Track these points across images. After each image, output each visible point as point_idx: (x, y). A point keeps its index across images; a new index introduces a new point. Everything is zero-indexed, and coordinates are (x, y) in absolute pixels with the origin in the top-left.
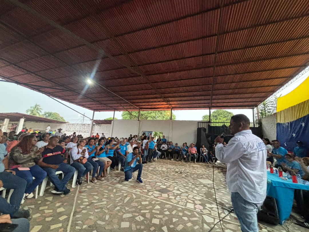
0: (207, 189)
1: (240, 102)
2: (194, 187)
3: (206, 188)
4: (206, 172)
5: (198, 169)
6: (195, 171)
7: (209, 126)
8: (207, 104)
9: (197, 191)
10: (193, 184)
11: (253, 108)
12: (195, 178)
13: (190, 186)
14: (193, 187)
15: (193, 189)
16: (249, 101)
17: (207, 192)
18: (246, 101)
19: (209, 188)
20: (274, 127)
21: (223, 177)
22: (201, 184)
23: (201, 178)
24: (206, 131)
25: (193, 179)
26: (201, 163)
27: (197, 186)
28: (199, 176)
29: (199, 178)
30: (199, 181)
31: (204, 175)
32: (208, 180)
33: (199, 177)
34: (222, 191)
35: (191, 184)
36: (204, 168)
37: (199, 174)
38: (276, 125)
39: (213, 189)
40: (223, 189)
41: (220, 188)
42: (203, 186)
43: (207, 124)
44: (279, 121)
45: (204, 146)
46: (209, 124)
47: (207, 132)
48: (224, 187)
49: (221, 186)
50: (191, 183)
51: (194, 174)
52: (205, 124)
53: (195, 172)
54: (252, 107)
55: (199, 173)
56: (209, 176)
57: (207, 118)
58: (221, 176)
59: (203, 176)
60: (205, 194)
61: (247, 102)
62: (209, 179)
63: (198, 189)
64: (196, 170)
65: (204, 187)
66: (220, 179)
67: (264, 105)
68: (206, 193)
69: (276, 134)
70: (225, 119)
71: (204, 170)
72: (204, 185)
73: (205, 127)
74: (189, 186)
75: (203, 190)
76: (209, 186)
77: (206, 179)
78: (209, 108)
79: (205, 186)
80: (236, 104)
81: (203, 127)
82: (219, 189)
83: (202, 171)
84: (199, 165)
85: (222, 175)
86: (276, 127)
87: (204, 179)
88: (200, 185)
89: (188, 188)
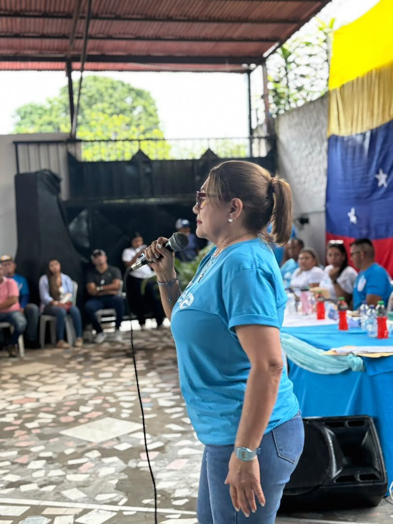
0: (122, 465)
1: (205, 39)
2: (60, 472)
3: (115, 459)
4: (85, 386)
5: (45, 384)
6: (34, 395)
7: (73, 162)
8: (56, 43)
9: (81, 486)
10: (49, 460)
11: (249, 72)
12: (47, 431)
13: (41, 474)
14: (55, 473)
15: (59, 483)
16: (236, 35)
17: (124, 476)
18: (229, 35)
19: (125, 456)
20: (320, 152)
21: (162, 390)
22: (83, 449)
23: (76, 422)
24: (58, 190)
25: (41, 437)
26: (48, 353)
27: (72, 467)
28: (66, 415)
29: (68, 425)
30: (73, 439)
31: (84, 402)
32: (108, 420)
33: (63, 420)
34: (181, 452)
35: (41, 464)
36: (71, 370)
37: (60, 405)
38: (326, 144)
39: (144, 455)
40: (179, 439)
41: (168, 442)
42: (96, 454)
43: (62, 150)
44: (334, 130)
45: (56, 266)
46: (72, 149)
47: (64, 195)
48: (183, 432)
49: (171, 431)
50: (39, 458)
51: (36, 411)
52: (52, 148)
53: (38, 400)
54: (245, 66)
55: (60, 398)
56: (105, 401)
57: (35, 117)
58: (155, 385)
59: (83, 409)
60: (119, 487)
61: (231, 40)
62: (111, 415)
63: (80, 478)
64: (36, 390)
65: (106, 460)
66: (155, 400)
67: (286, 55)
68: (121, 482)
69: (324, 179)
70: (119, 121)
71: (72, 378)
72: (100, 449)
73: (54, 170)
74: (35, 475)
75: (104, 472)
76: (123, 447)
77: (99, 418)
78: (63, 65)
79: (106, 453)
80: (185, 47)
81: (44, 166)
82: (167, 448)
83: (70, 386)
84: (43, 360)
85: (157, 380)
86: (324, 153)
87: (91, 420)
88: (81, 455)
89: (34, 487)
